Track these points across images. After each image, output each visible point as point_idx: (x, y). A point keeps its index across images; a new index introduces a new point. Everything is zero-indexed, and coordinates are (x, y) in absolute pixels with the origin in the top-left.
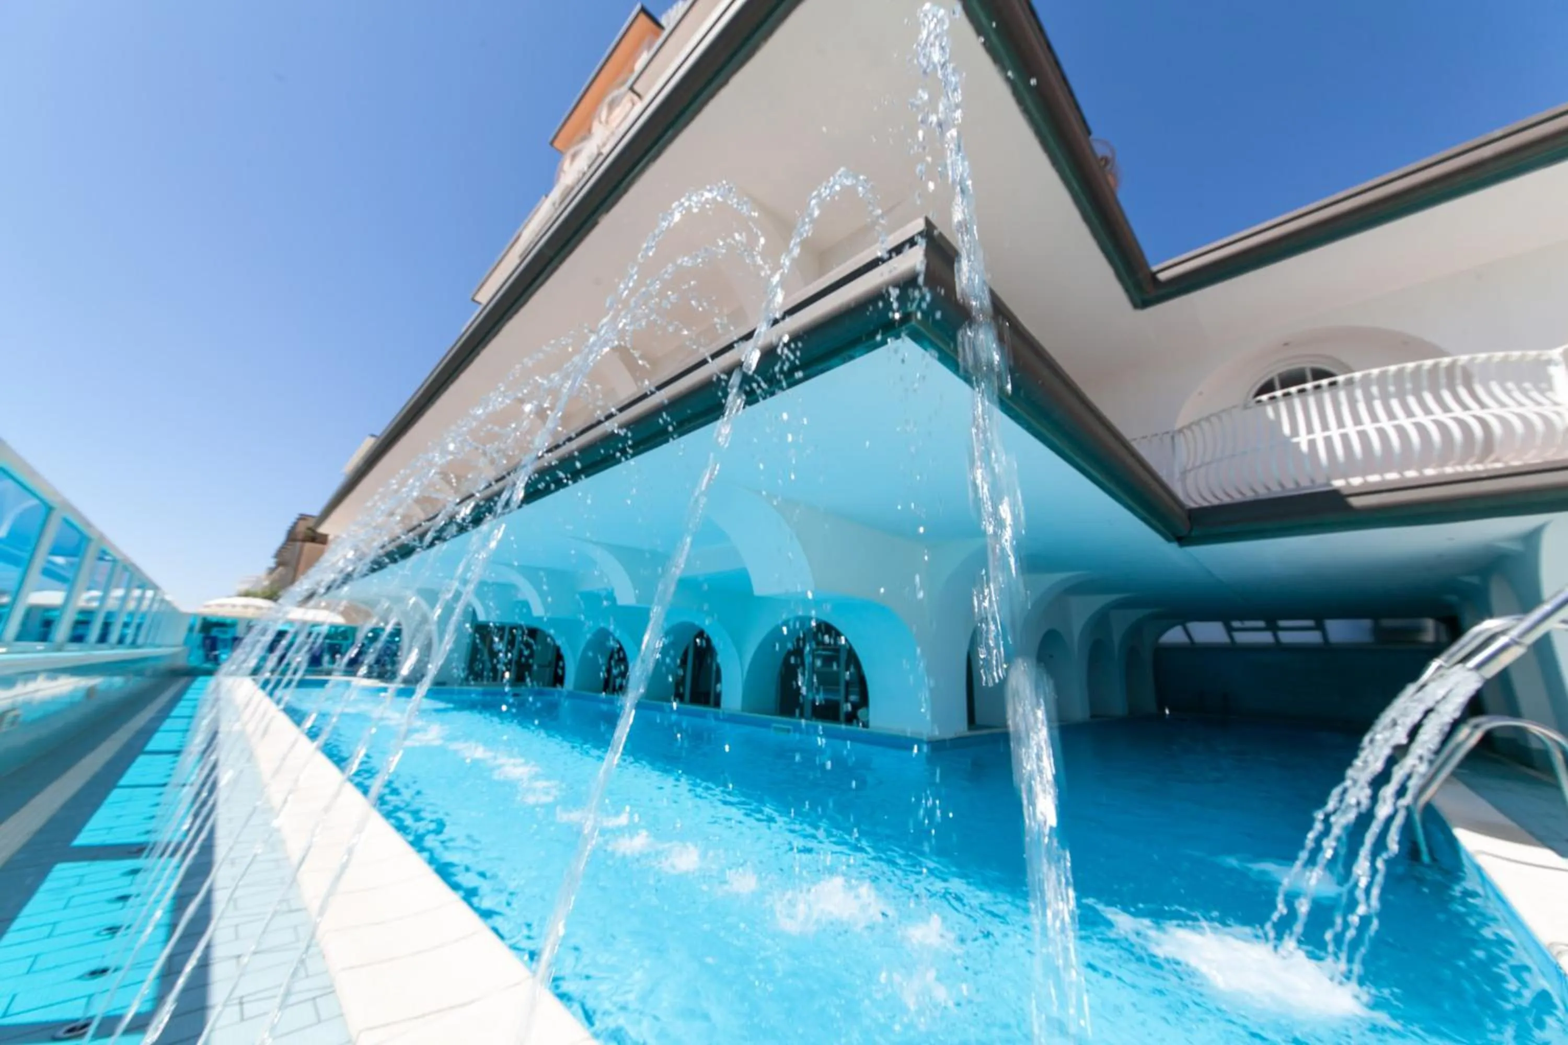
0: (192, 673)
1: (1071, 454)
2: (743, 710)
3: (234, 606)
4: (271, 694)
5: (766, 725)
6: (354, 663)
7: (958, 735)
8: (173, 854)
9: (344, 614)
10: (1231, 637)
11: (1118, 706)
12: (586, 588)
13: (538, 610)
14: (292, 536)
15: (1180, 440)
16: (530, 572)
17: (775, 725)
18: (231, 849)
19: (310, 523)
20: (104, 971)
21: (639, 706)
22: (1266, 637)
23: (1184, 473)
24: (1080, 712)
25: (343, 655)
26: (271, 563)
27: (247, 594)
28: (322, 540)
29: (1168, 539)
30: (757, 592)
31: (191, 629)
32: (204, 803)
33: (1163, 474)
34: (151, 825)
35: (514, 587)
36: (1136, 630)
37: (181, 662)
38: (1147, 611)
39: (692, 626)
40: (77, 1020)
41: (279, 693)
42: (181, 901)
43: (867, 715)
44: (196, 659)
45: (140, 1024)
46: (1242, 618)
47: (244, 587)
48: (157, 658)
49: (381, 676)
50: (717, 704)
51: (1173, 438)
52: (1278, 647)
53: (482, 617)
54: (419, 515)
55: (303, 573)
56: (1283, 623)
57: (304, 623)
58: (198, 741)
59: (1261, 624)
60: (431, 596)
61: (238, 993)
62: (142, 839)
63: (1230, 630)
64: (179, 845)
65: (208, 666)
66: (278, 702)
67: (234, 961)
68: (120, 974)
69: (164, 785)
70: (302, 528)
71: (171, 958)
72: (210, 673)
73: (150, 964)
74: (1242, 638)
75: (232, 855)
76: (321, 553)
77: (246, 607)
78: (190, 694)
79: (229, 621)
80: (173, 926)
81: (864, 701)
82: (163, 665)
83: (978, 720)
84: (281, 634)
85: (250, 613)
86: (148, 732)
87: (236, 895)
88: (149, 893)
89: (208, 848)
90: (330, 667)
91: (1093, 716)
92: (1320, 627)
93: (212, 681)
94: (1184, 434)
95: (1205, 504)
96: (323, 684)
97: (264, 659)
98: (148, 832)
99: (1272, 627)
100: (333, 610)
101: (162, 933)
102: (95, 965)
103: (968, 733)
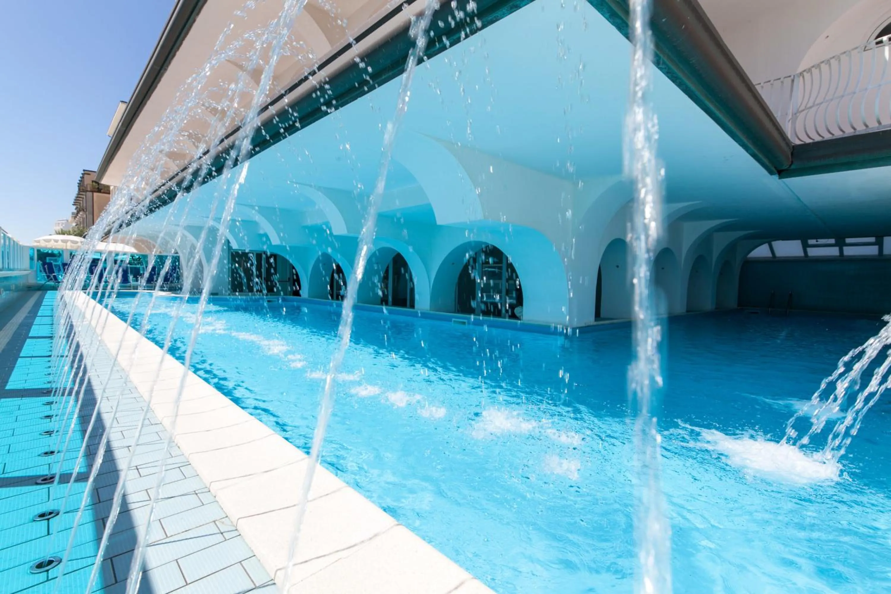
0: (42, 289)
1: (702, 98)
2: (430, 310)
3: (56, 241)
4: (100, 302)
5: (449, 320)
6: (151, 280)
7: (587, 325)
8: (70, 394)
9: (136, 246)
10: (805, 252)
11: (708, 305)
12: (309, 222)
13: (275, 241)
14: (82, 188)
15: (799, 82)
16: (266, 211)
17: (453, 319)
18: (104, 391)
19: (94, 177)
20: (52, 452)
21: (356, 308)
22: (834, 252)
23: (795, 115)
24: (680, 309)
25: (142, 275)
26: (73, 209)
27: (63, 233)
28: (105, 190)
29: (771, 173)
30: (439, 223)
31: (32, 259)
32: (79, 368)
33: (778, 115)
34: (51, 378)
35: (256, 224)
36: (732, 248)
37: (32, 281)
38: (742, 233)
39: (390, 250)
40: (47, 475)
41: (105, 300)
42: (84, 419)
43: (522, 312)
44: (41, 279)
45: (82, 478)
46: (816, 238)
47: (59, 228)
48: (16, 277)
49: (172, 289)
50: (412, 306)
51: (793, 81)
52: (842, 259)
53: (235, 246)
54: (174, 168)
55: (99, 216)
56: (848, 240)
57: (110, 253)
58: (62, 331)
59: (832, 241)
60: (195, 230)
61: (134, 464)
62: (49, 386)
63: (805, 246)
64: (71, 389)
65: (52, 283)
66: (106, 306)
67: (127, 448)
68: (62, 454)
69: (50, 356)
70: (88, 181)
71: (88, 446)
72: (55, 288)
73: (79, 449)
74: (813, 252)
75: (105, 395)
76: (108, 200)
77: (63, 241)
78: (45, 302)
79: (56, 252)
80: (84, 432)
81: (520, 301)
82: (21, 282)
83: (603, 314)
84: (95, 262)
85: (69, 246)
86: (27, 325)
87: (117, 416)
88: (63, 414)
89: (90, 391)
90: (135, 283)
91: (687, 311)
92: (879, 243)
93: (58, 294)
94: (803, 77)
95: (808, 141)
96: (134, 295)
97: (88, 279)
98: (49, 382)
99: (840, 244)
100: (127, 244)
101: (78, 435)
102: (47, 449)
103: (595, 323)
